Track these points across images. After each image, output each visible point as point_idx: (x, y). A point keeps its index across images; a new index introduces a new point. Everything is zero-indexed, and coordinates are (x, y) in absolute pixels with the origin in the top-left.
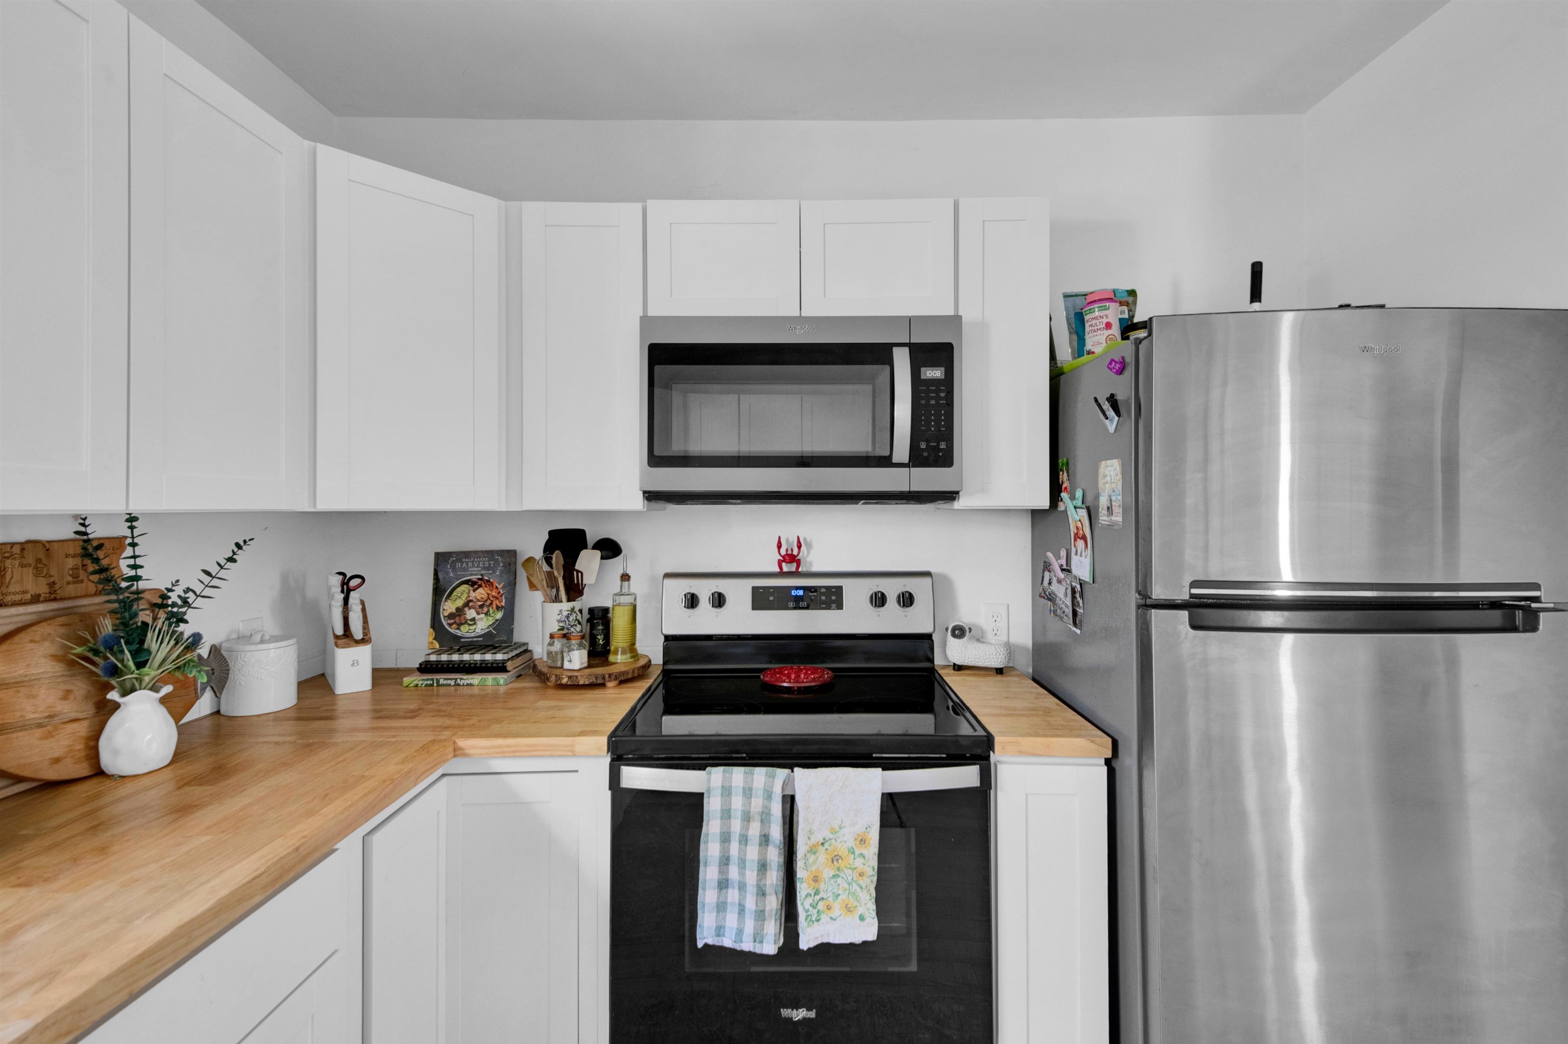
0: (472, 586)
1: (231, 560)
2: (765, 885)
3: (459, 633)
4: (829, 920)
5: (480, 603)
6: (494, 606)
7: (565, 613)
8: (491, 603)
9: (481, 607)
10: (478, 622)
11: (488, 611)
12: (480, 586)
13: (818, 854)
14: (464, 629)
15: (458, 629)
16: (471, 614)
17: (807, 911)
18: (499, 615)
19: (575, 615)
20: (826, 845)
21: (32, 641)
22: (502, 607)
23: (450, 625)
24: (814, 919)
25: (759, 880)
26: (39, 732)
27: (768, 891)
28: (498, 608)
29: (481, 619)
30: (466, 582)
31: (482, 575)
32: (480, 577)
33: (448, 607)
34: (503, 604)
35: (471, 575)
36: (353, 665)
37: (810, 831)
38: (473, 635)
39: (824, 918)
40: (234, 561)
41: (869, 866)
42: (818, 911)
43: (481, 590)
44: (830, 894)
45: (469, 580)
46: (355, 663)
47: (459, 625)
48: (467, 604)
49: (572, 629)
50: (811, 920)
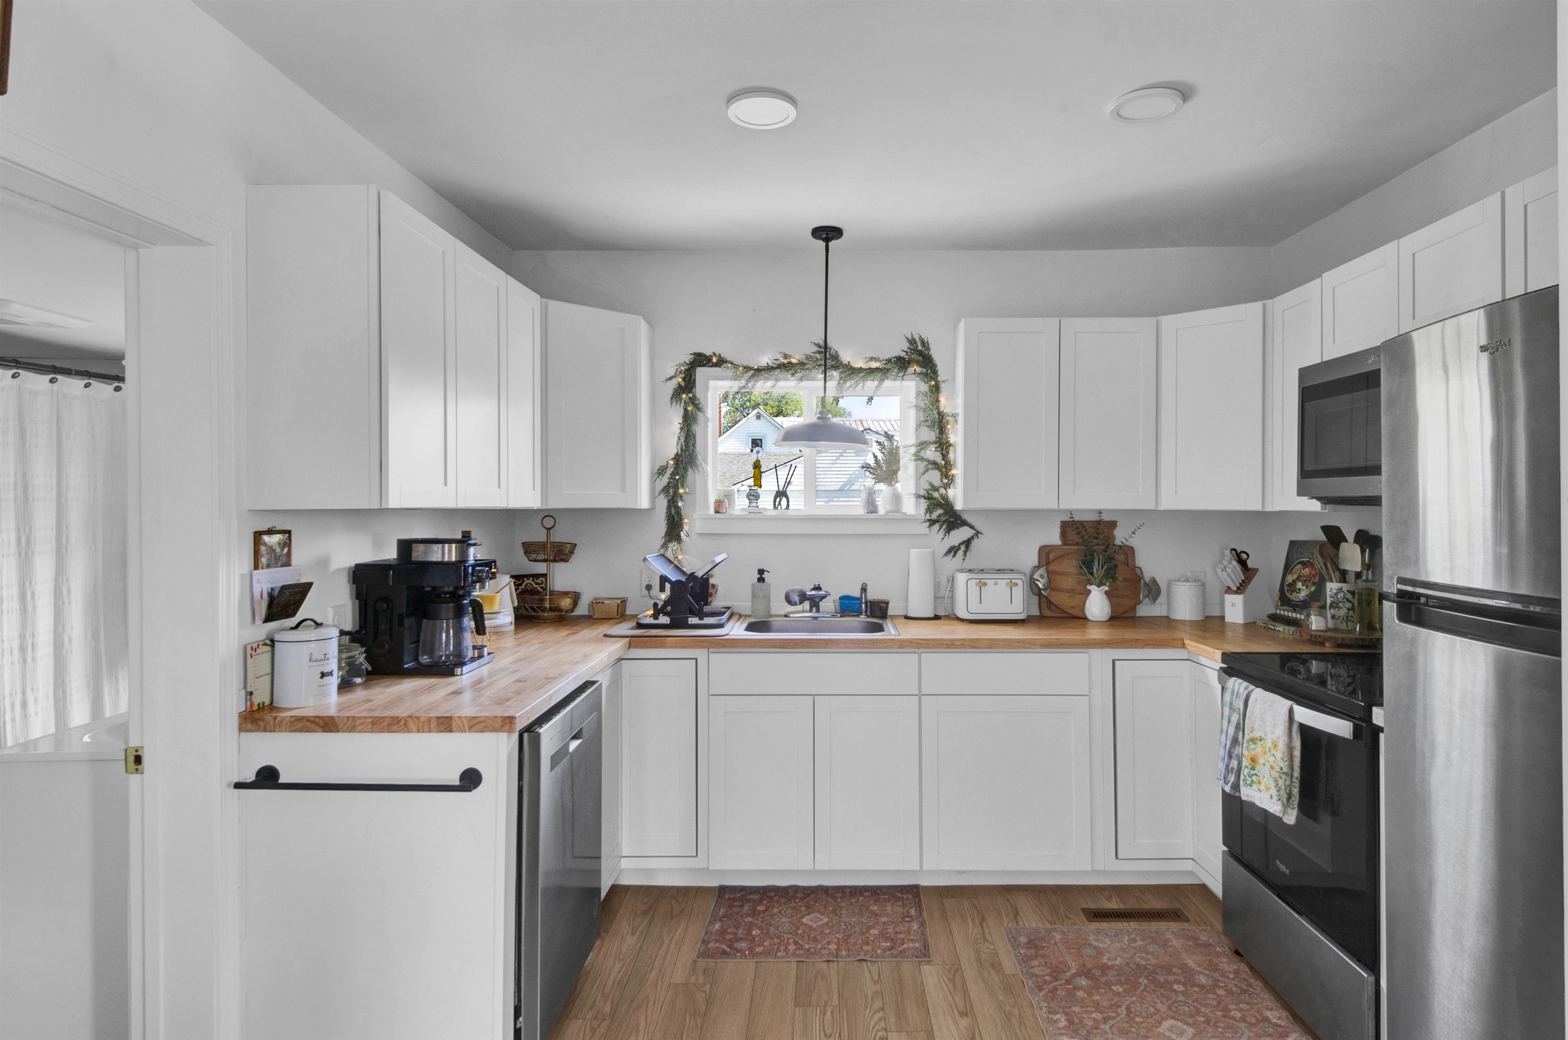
0: (1303, 565)
1: (1134, 533)
2: (1233, 752)
3: (1291, 597)
4: (1257, 789)
5: (1305, 578)
6: (1312, 581)
7: (1334, 591)
8: (1311, 579)
9: (1305, 581)
10: (1302, 592)
11: (1308, 585)
12: (1307, 566)
13: (1257, 745)
14: (1294, 594)
15: (1291, 594)
16: (1299, 585)
17: (1245, 776)
18: (1313, 589)
19: (1343, 594)
20: (1262, 742)
21: (1068, 559)
22: (1316, 583)
23: (1288, 591)
24: (1248, 783)
25: (1230, 748)
26: (1067, 594)
27: (1233, 756)
28: (1314, 584)
29: (1303, 590)
30: (1300, 563)
31: (1310, 558)
32: (1308, 559)
33: (1290, 579)
34: (1317, 581)
35: (1304, 558)
36: (1232, 606)
37: (1253, 728)
38: (1297, 600)
39: (1255, 787)
40: (1135, 534)
41: (1278, 765)
42: (1252, 780)
43: (1307, 570)
44: (1261, 775)
45: (1303, 561)
46: (1233, 605)
47: (1293, 592)
48: (1298, 579)
49: (1340, 604)
50: (1246, 783)
